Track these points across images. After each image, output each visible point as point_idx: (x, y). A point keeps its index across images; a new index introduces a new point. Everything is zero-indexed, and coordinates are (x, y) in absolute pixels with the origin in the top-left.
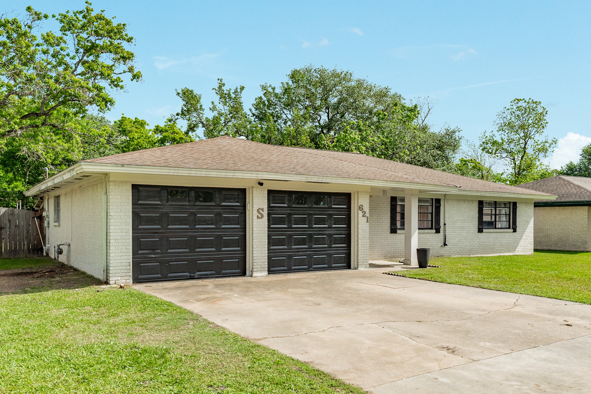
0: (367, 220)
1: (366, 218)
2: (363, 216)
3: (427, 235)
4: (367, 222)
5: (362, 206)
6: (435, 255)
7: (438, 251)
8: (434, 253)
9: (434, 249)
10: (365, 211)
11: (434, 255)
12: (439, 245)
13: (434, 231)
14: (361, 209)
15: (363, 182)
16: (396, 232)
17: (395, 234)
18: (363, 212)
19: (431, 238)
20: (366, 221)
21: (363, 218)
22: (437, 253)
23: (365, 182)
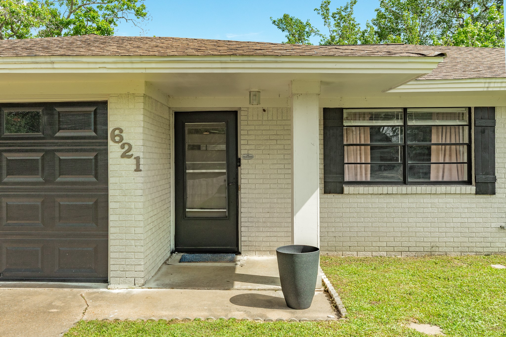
0: (138, 164)
1: (132, 161)
2: (124, 156)
3: (450, 199)
4: (138, 170)
5: (121, 131)
6: (481, 250)
7: (490, 239)
8: (474, 245)
9: (474, 235)
10: (131, 142)
11: (475, 249)
12: (493, 225)
13: (472, 189)
14: (117, 139)
15: (50, 66)
16: (341, 192)
17: (340, 196)
18: (122, 147)
19: (463, 206)
20: (134, 167)
21: (126, 160)
22: (483, 244)
23: (56, 66)
